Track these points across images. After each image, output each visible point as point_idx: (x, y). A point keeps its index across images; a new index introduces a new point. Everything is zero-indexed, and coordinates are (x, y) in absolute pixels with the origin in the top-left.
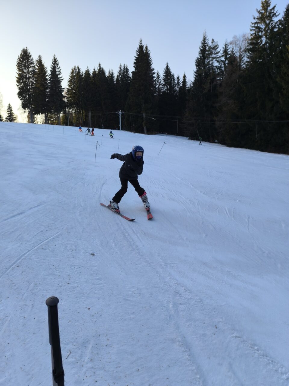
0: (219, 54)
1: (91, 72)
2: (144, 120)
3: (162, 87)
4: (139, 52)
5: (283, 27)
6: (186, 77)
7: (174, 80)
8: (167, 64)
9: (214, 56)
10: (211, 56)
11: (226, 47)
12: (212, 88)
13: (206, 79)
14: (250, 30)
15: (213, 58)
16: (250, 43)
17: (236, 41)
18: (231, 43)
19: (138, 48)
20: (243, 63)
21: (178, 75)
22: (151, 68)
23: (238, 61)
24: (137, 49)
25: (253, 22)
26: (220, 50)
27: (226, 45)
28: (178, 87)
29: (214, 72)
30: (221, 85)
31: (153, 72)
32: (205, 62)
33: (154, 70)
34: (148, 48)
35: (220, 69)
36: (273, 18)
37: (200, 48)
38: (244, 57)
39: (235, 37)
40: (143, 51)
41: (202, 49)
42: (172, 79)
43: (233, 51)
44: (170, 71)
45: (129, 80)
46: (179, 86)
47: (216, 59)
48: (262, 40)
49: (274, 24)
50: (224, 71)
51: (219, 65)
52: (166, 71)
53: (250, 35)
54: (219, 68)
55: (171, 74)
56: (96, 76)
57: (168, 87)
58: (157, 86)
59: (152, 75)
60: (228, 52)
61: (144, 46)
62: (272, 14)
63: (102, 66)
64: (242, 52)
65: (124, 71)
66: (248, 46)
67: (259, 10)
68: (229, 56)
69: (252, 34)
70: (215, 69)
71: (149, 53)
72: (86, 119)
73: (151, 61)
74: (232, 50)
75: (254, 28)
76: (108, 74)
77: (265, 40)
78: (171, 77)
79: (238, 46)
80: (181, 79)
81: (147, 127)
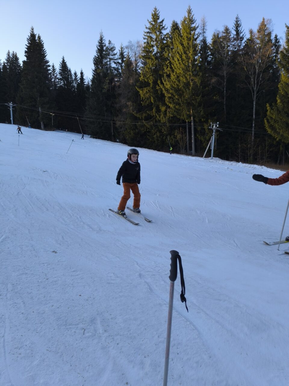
0: (116, 57)
2: (40, 115)
3: (58, 82)
4: (30, 41)
5: (170, 41)
6: (83, 74)
7: (71, 76)
8: (63, 57)
9: (112, 57)
10: (108, 57)
11: (122, 50)
12: (110, 88)
13: (104, 79)
14: (143, 38)
15: (111, 59)
16: (144, 50)
17: (132, 47)
18: (127, 47)
19: (30, 36)
20: (138, 68)
21: (75, 71)
22: (46, 60)
23: (134, 66)
25: (145, 32)
26: (117, 52)
27: (122, 48)
28: (75, 83)
29: (112, 73)
30: (119, 87)
31: (48, 64)
32: (103, 62)
33: (49, 62)
34: (41, 38)
35: (118, 71)
36: (162, 30)
37: (97, 47)
38: (139, 62)
39: (130, 42)
40: (36, 40)
41: (99, 48)
42: (69, 74)
43: (129, 55)
44: (67, 66)
45: (20, 70)
46: (77, 82)
47: (113, 61)
48: (154, 50)
49: (163, 37)
50: (121, 73)
51: (117, 67)
52: (62, 65)
53: (143, 43)
54: (117, 69)
55: (68, 69)
57: (65, 82)
58: (53, 80)
59: (47, 68)
60: (124, 55)
61: (36, 35)
62: (161, 27)
64: (137, 57)
65: (13, 58)
66: (142, 53)
67: (150, 21)
68: (125, 59)
69: (145, 42)
70: (112, 70)
71: (42, 43)
73: (45, 53)
74: (127, 54)
75: (146, 37)
77: (156, 49)
78: (68, 72)
79: (134, 51)
80: (79, 75)
81: (44, 123)
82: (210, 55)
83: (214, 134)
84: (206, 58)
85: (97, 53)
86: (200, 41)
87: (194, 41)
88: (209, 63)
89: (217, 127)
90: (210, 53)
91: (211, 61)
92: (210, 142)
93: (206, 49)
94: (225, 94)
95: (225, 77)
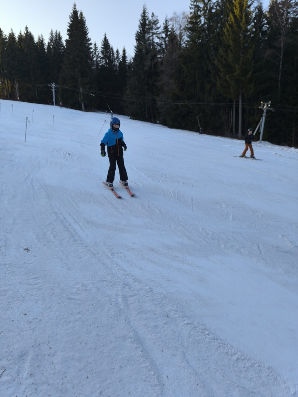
0: (160, 30)
1: (17, 36)
2: (81, 95)
3: (100, 61)
4: (73, 18)
5: (220, 9)
6: (126, 52)
7: (113, 54)
8: (105, 34)
9: (154, 31)
10: (151, 31)
11: (166, 23)
12: (153, 65)
13: (146, 56)
14: (189, 8)
15: (153, 34)
16: (190, 22)
17: (176, 18)
18: (171, 20)
19: (72, 13)
20: (183, 42)
22: (87, 38)
23: (178, 40)
24: (70, 15)
26: (161, 26)
27: (166, 21)
28: (117, 62)
29: (155, 49)
30: (162, 63)
31: (90, 42)
32: (145, 37)
33: (90, 40)
34: (84, 15)
35: (161, 47)
37: (140, 21)
38: (184, 35)
39: (175, 13)
40: (78, 18)
41: (142, 22)
42: (111, 52)
43: (174, 28)
44: (109, 44)
45: (63, 49)
46: (119, 60)
47: (156, 35)
48: (201, 20)
49: (212, 5)
50: (164, 49)
51: (160, 42)
52: (104, 43)
53: (189, 13)
54: (160, 45)
55: (110, 47)
56: (23, 41)
57: (107, 61)
58: (95, 59)
59: (89, 46)
60: (168, 29)
61: (78, 11)
63: (29, 30)
64: (182, 30)
65: (56, 38)
66: (187, 25)
68: (170, 33)
69: (192, 12)
70: (155, 46)
71: (84, 20)
72: (12, 91)
73: (87, 30)
74: (172, 27)
75: (193, 7)
76: (37, 40)
77: (204, 20)
78: (110, 50)
79: (179, 23)
80: (121, 54)
81: (84, 104)
82: (267, 24)
83: (264, 115)
84: (261, 27)
85: (139, 27)
86: (254, 8)
87: (247, 8)
88: (264, 33)
89: (269, 107)
90: (266, 22)
91: (266, 31)
92: (259, 124)
93: (261, 17)
94: (281, 69)
95: (282, 49)
